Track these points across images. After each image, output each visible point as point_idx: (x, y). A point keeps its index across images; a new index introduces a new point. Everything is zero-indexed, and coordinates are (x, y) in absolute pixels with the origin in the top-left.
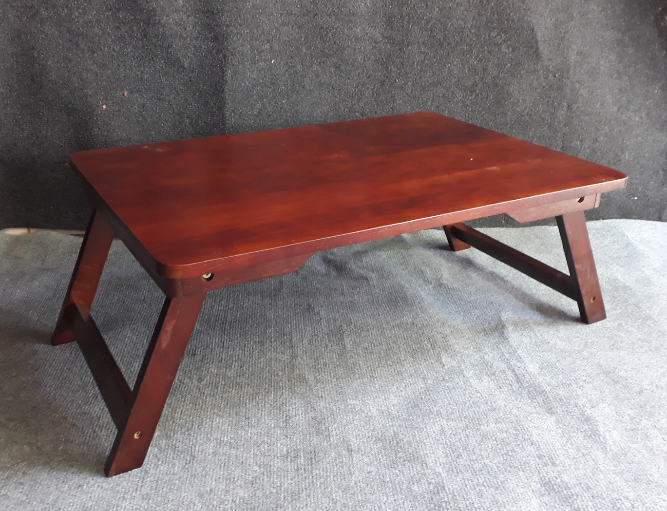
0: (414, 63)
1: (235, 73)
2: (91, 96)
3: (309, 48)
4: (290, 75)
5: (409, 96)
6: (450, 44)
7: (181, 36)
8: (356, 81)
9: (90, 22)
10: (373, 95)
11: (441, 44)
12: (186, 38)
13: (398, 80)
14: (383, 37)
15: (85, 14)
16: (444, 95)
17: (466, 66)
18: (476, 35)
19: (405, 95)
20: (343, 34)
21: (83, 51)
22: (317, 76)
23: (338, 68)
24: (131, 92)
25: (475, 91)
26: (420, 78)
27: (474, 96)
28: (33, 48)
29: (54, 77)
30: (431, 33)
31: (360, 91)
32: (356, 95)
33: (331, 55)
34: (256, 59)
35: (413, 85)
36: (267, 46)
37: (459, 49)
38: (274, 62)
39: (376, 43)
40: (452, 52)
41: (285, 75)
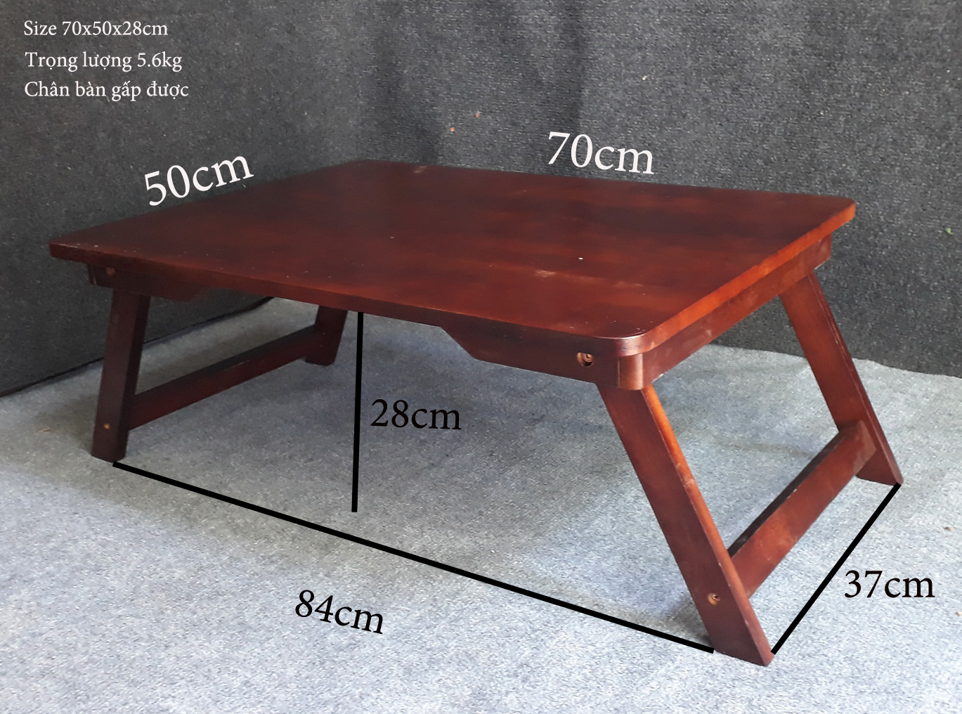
0: (850, 87)
1: (594, 92)
2: (440, 115)
3: (697, 60)
4: (667, 97)
5: (839, 138)
6: (908, 57)
7: (540, 42)
8: (761, 110)
9: (451, 22)
10: (785, 133)
11: (894, 58)
12: (546, 44)
13: (824, 113)
14: (805, 45)
15: (445, 11)
16: (895, 140)
17: (934, 96)
18: (953, 44)
19: (833, 136)
20: (745, 39)
21: (440, 58)
22: (706, 100)
23: (735, 90)
24: (484, 113)
25: (947, 137)
26: (859, 110)
27: (944, 145)
28: (392, 53)
29: (408, 90)
30: (878, 40)
31: (766, 126)
32: (760, 131)
33: (726, 71)
34: (622, 74)
35: (847, 122)
36: (638, 56)
37: (924, 67)
38: (646, 79)
39: (794, 53)
40: (912, 70)
41: (659, 98)
